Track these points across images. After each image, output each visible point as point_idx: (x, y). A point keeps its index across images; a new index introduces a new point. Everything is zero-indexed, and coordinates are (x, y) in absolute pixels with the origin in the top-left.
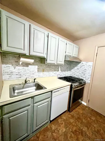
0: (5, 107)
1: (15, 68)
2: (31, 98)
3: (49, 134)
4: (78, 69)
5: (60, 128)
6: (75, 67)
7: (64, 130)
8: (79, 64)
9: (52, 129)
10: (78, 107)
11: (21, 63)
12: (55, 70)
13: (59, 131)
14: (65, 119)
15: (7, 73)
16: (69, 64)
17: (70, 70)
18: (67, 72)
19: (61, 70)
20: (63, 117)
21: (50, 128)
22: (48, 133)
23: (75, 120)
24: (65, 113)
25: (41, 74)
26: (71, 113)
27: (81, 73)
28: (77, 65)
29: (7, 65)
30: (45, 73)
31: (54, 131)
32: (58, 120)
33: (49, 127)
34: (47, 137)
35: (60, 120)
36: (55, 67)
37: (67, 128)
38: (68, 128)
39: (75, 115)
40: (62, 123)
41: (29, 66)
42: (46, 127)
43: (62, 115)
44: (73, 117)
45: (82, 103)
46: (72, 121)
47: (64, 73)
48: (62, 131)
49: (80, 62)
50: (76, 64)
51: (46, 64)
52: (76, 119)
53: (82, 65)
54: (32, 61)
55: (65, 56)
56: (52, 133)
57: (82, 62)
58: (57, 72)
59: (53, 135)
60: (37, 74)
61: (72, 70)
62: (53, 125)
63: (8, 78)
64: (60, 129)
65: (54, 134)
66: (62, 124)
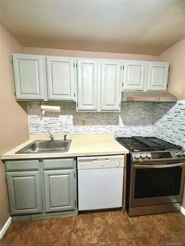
0: (8, 162)
1: (41, 119)
2: (38, 161)
3: (67, 230)
4: (170, 120)
5: (89, 232)
6: (164, 116)
7: (95, 241)
8: (171, 107)
9: (76, 226)
10: (159, 216)
11: (43, 112)
12: (109, 123)
13: (83, 236)
14: (110, 223)
15: (33, 125)
16: (148, 108)
17: (153, 124)
18: (145, 128)
19: (124, 123)
20: (107, 218)
21: (73, 223)
22: (67, 227)
23: (132, 239)
24: (116, 213)
25: (81, 128)
26: (130, 219)
27: (176, 129)
28: (168, 110)
29: (33, 116)
30: (86, 127)
31: (77, 232)
32: (94, 217)
33: (74, 220)
34: (62, 233)
35: (98, 219)
36: (108, 117)
37: (102, 240)
38: (103, 243)
39: (139, 228)
40: (98, 225)
41: (59, 116)
42: (70, 217)
43: (109, 213)
44: (131, 228)
45: (179, 211)
46: (122, 234)
47: (134, 128)
48: (89, 239)
49: (175, 103)
50: (165, 107)
51: (77, 111)
52: (135, 238)
53: (179, 110)
54: (58, 108)
55: (122, 92)
56: (71, 232)
57: (179, 102)
58: (113, 126)
59: (71, 235)
60: (73, 127)
61: (158, 123)
62: (81, 220)
63: (35, 131)
64: (87, 234)
65: (74, 236)
66: (98, 228)
